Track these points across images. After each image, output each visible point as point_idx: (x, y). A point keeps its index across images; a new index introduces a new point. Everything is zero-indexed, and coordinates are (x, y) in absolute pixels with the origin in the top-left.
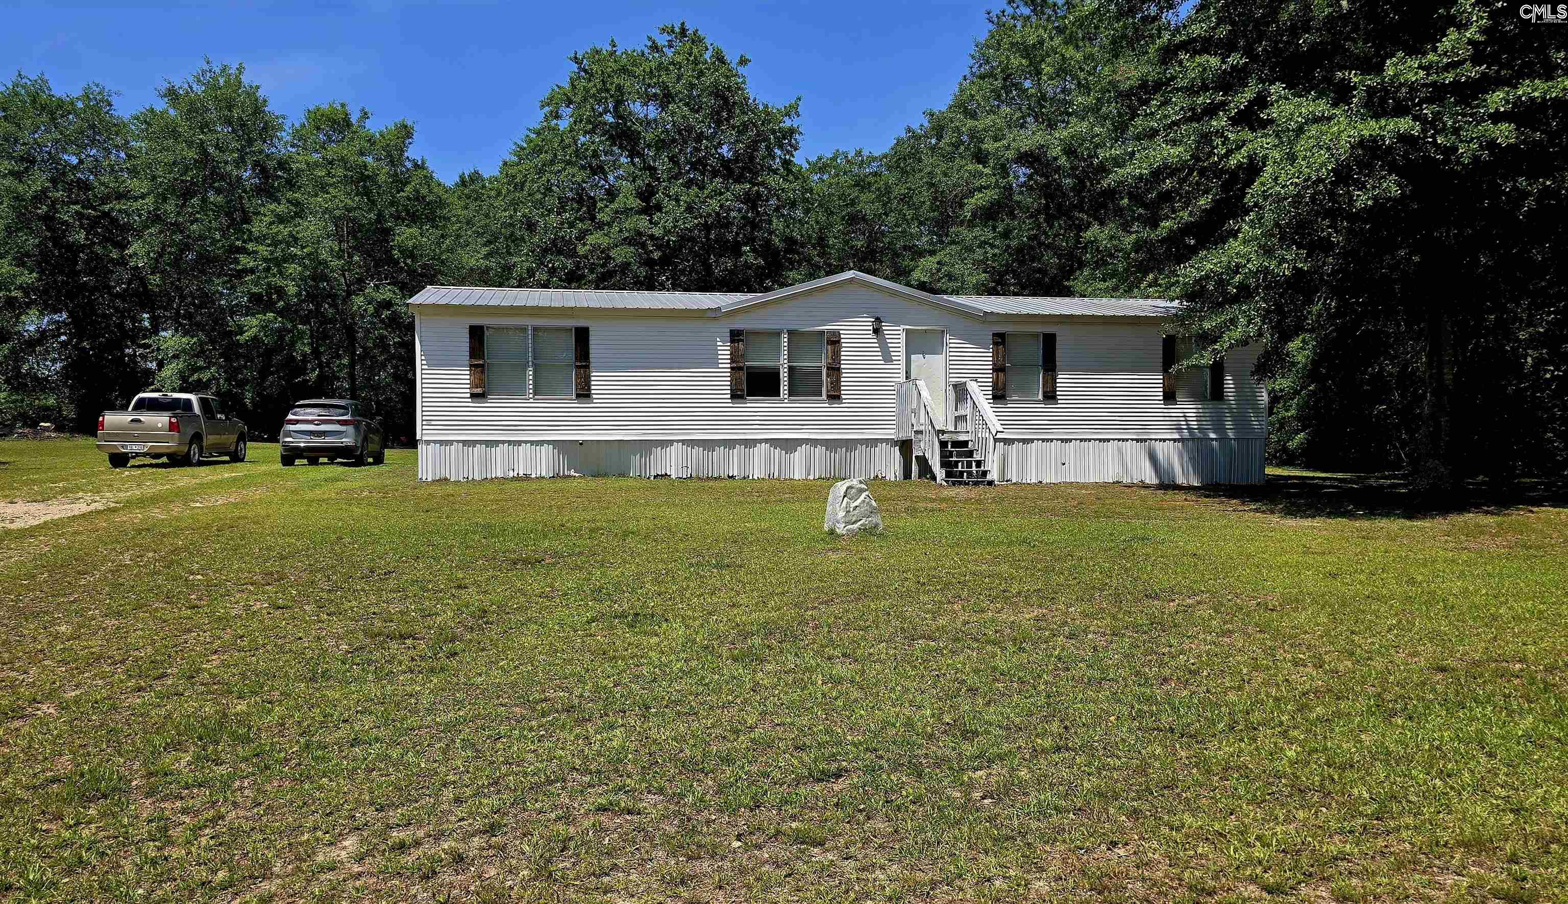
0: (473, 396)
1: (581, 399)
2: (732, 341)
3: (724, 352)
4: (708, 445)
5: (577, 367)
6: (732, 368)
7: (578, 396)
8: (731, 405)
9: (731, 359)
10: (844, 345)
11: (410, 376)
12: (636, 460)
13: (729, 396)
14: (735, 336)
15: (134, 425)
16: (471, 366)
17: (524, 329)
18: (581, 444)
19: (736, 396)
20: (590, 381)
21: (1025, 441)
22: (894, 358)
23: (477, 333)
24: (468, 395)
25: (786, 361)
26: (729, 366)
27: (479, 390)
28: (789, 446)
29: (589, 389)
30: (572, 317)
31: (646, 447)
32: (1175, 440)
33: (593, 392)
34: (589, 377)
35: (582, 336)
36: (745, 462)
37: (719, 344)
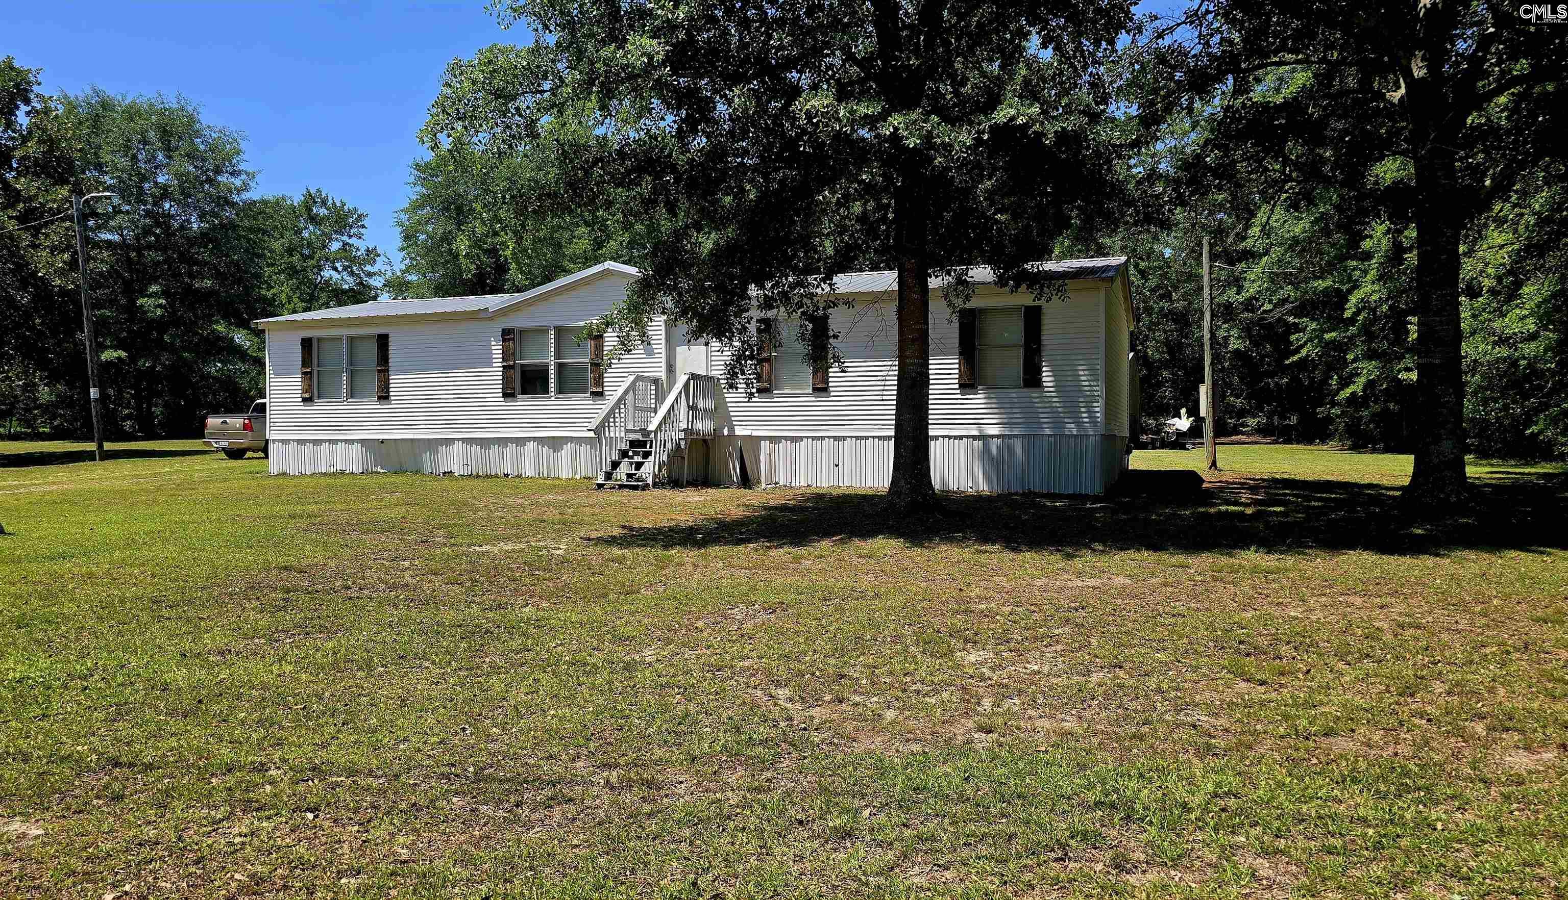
0: (304, 400)
1: (383, 401)
2: (504, 340)
3: (497, 351)
4: (484, 443)
5: (379, 371)
6: (504, 367)
7: (380, 398)
8: (504, 404)
9: (503, 358)
10: (607, 339)
11: (260, 386)
12: (427, 457)
13: (501, 395)
14: (507, 335)
15: (225, 426)
16: (303, 373)
17: (339, 339)
18: (382, 442)
19: (508, 394)
20: (389, 384)
21: (793, 439)
22: (656, 351)
23: (307, 344)
24: (300, 400)
25: (552, 358)
26: (500, 365)
27: (307, 395)
28: (555, 443)
29: (388, 392)
30: (377, 325)
31: (432, 445)
32: (974, 438)
33: (391, 394)
34: (389, 379)
35: (383, 341)
36: (519, 459)
37: (493, 343)
